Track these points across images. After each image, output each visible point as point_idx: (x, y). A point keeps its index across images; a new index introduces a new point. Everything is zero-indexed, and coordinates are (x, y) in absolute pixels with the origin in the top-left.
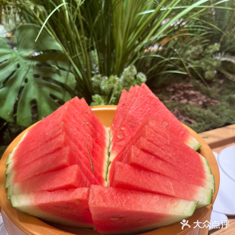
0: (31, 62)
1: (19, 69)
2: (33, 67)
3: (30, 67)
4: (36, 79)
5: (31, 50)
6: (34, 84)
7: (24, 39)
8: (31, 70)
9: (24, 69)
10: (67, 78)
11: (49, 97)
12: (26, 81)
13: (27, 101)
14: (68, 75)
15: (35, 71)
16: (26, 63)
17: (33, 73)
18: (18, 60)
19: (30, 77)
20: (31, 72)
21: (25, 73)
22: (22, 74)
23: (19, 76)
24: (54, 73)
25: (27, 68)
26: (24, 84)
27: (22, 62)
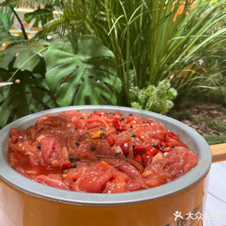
0: (88, 65)
1: (78, 70)
2: (89, 70)
3: (86, 69)
4: (90, 79)
5: (88, 56)
6: (88, 83)
7: (83, 47)
8: (87, 72)
9: (81, 70)
10: (115, 82)
11: (100, 96)
12: (83, 80)
13: (83, 97)
14: (116, 79)
15: (90, 73)
16: (83, 66)
17: (88, 75)
18: (78, 63)
19: (86, 77)
20: (87, 74)
21: (82, 73)
22: (80, 74)
23: (78, 75)
24: (105, 76)
25: (84, 70)
26: (81, 82)
27: (81, 64)
